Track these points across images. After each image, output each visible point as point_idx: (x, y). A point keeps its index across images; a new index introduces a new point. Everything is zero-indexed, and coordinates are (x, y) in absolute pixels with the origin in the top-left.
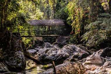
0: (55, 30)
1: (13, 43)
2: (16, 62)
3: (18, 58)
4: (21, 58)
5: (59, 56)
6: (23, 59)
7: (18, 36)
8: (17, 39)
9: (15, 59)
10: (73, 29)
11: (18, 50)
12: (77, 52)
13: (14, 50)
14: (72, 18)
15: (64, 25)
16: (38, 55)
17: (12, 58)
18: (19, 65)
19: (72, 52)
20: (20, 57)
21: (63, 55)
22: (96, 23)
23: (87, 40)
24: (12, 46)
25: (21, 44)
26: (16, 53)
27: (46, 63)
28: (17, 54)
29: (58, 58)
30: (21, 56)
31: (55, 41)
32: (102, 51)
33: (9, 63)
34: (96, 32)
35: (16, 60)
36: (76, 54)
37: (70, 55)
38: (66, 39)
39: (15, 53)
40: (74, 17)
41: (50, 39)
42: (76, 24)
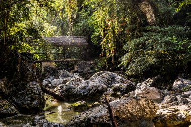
0: (74, 53)
1: (23, 69)
2: (30, 99)
3: (32, 92)
4: (37, 92)
5: (93, 88)
6: (40, 94)
7: (29, 59)
8: (29, 62)
9: (27, 95)
10: (103, 50)
11: (31, 81)
12: (117, 82)
13: (25, 81)
14: (102, 33)
15: (87, 45)
16: (59, 88)
17: (23, 93)
18: (34, 103)
19: (110, 82)
20: (35, 91)
21: (99, 86)
22: (141, 40)
23: (126, 65)
24: (23, 73)
25: (35, 70)
26: (28, 84)
27: (73, 100)
28: (31, 86)
29: (91, 92)
30: (36, 89)
31: (73, 68)
32: (152, 81)
33: (18, 101)
34: (141, 54)
35: (30, 96)
36: (116, 85)
37: (108, 87)
38: (91, 64)
39: (26, 84)
40: (104, 31)
41: (66, 65)
42: (107, 42)
